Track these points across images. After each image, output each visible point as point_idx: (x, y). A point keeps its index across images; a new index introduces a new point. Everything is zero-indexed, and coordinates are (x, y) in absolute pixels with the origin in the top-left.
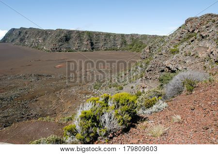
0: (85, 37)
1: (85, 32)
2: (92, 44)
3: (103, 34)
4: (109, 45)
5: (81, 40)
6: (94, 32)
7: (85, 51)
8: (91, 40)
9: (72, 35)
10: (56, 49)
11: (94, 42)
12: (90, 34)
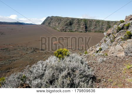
0: (82, 23)
1: (83, 19)
2: (86, 28)
3: (95, 20)
4: (98, 29)
5: (79, 24)
6: (89, 20)
7: (81, 32)
8: (86, 25)
9: (74, 21)
10: (63, 30)
11: (88, 26)
12: (85, 21)
